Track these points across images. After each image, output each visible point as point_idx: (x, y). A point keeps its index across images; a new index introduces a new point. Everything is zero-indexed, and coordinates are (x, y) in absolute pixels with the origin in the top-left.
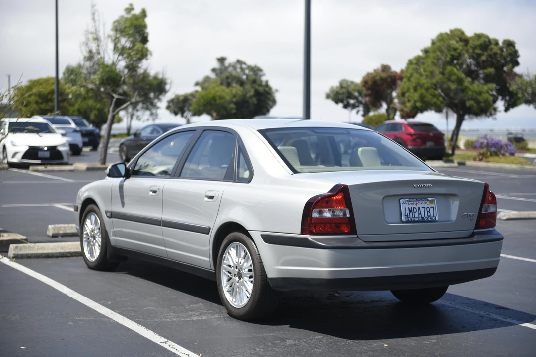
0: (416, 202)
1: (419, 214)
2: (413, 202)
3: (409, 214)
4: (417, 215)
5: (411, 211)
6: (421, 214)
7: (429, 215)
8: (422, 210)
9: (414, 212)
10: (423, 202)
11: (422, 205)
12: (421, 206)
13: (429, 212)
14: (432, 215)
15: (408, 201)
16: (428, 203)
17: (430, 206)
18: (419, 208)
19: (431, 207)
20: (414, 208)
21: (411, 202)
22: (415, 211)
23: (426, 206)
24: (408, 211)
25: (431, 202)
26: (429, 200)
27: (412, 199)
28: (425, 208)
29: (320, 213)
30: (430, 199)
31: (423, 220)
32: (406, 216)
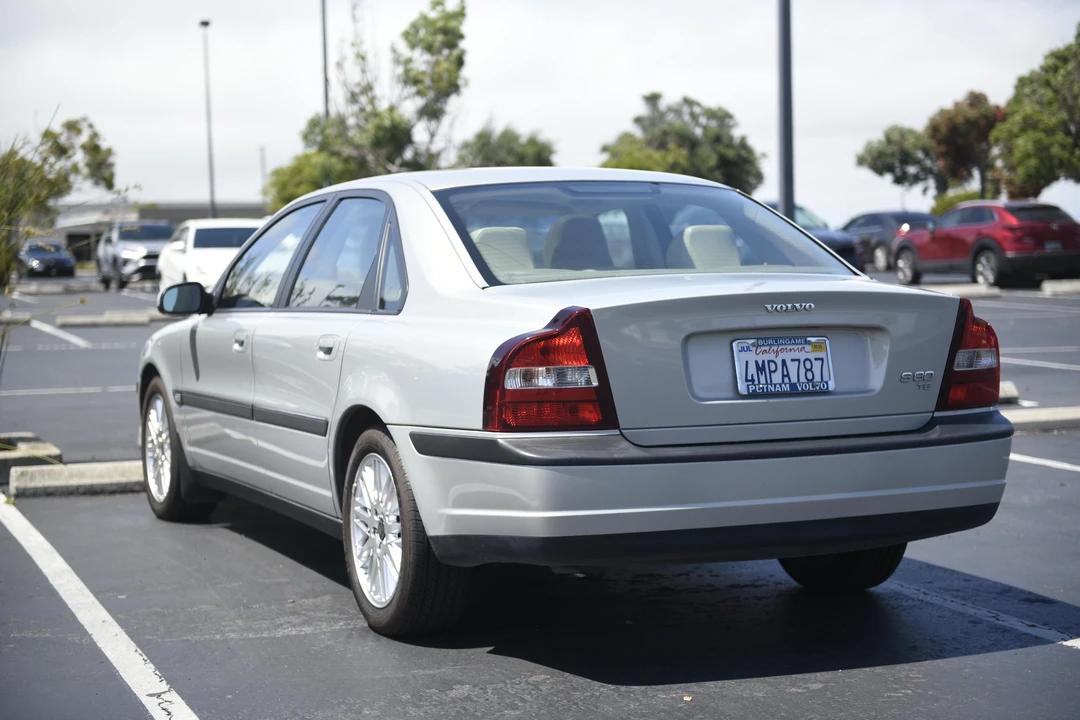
0: (775, 348)
1: (783, 376)
2: (767, 348)
3: (755, 377)
4: (777, 378)
5: (760, 369)
6: (788, 375)
7: (810, 376)
8: (792, 367)
9: (770, 372)
10: (796, 347)
11: (790, 353)
12: (788, 356)
13: (811, 370)
14: (817, 378)
15: (753, 345)
16: (808, 348)
17: (812, 356)
18: (784, 362)
19: (816, 359)
20: (769, 362)
21: (763, 348)
22: (773, 367)
23: (802, 356)
24: (752, 370)
25: (815, 346)
26: (809, 343)
27: (766, 339)
28: (799, 360)
29: (528, 377)
30: (813, 340)
31: (794, 392)
32: (747, 380)
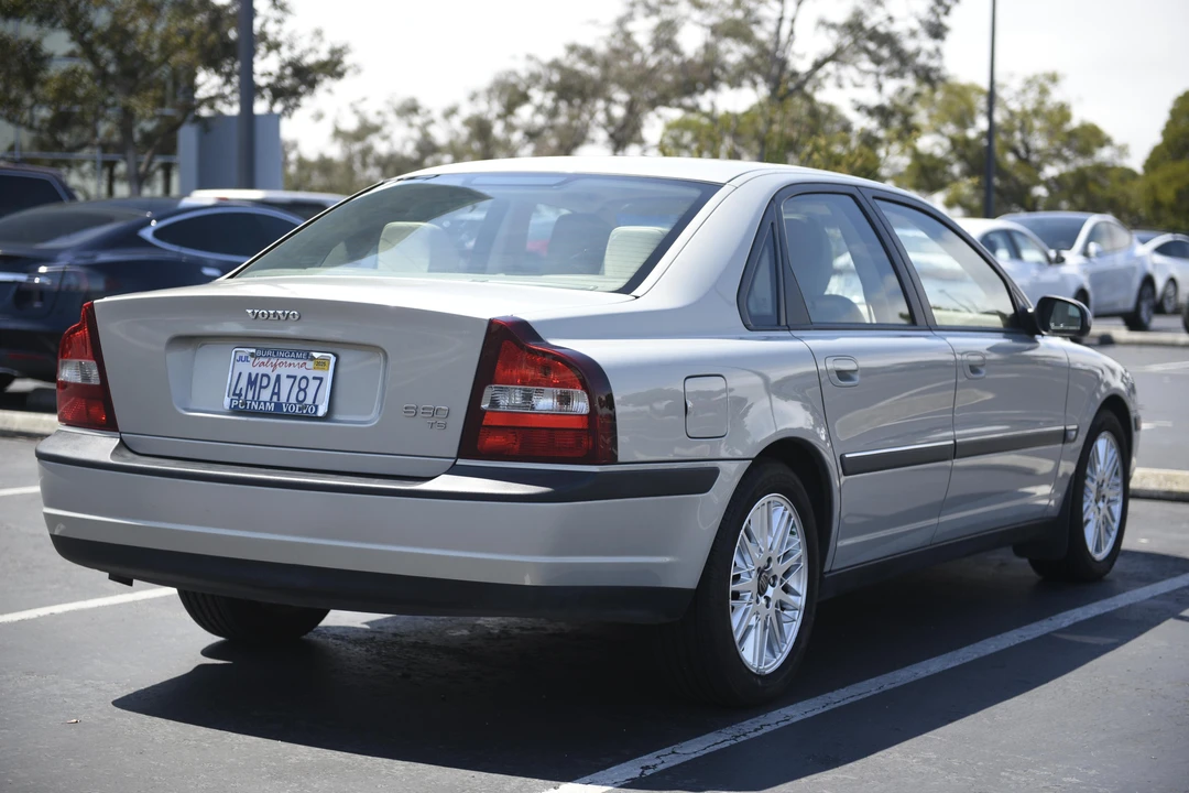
0: (274, 361)
1: (273, 393)
2: (265, 360)
3: (244, 393)
4: (266, 395)
5: (251, 382)
6: (278, 394)
7: (301, 397)
8: (286, 384)
9: (261, 387)
10: (296, 362)
11: (288, 368)
12: (283, 371)
13: (304, 390)
14: (309, 401)
15: (252, 355)
16: (310, 364)
17: (310, 374)
18: (278, 377)
19: (314, 378)
20: (263, 375)
21: (262, 360)
22: (264, 383)
23: (300, 373)
24: (243, 383)
25: (318, 364)
26: (313, 358)
28: (295, 377)
30: (316, 355)
31: (278, 412)
32: (234, 394)
